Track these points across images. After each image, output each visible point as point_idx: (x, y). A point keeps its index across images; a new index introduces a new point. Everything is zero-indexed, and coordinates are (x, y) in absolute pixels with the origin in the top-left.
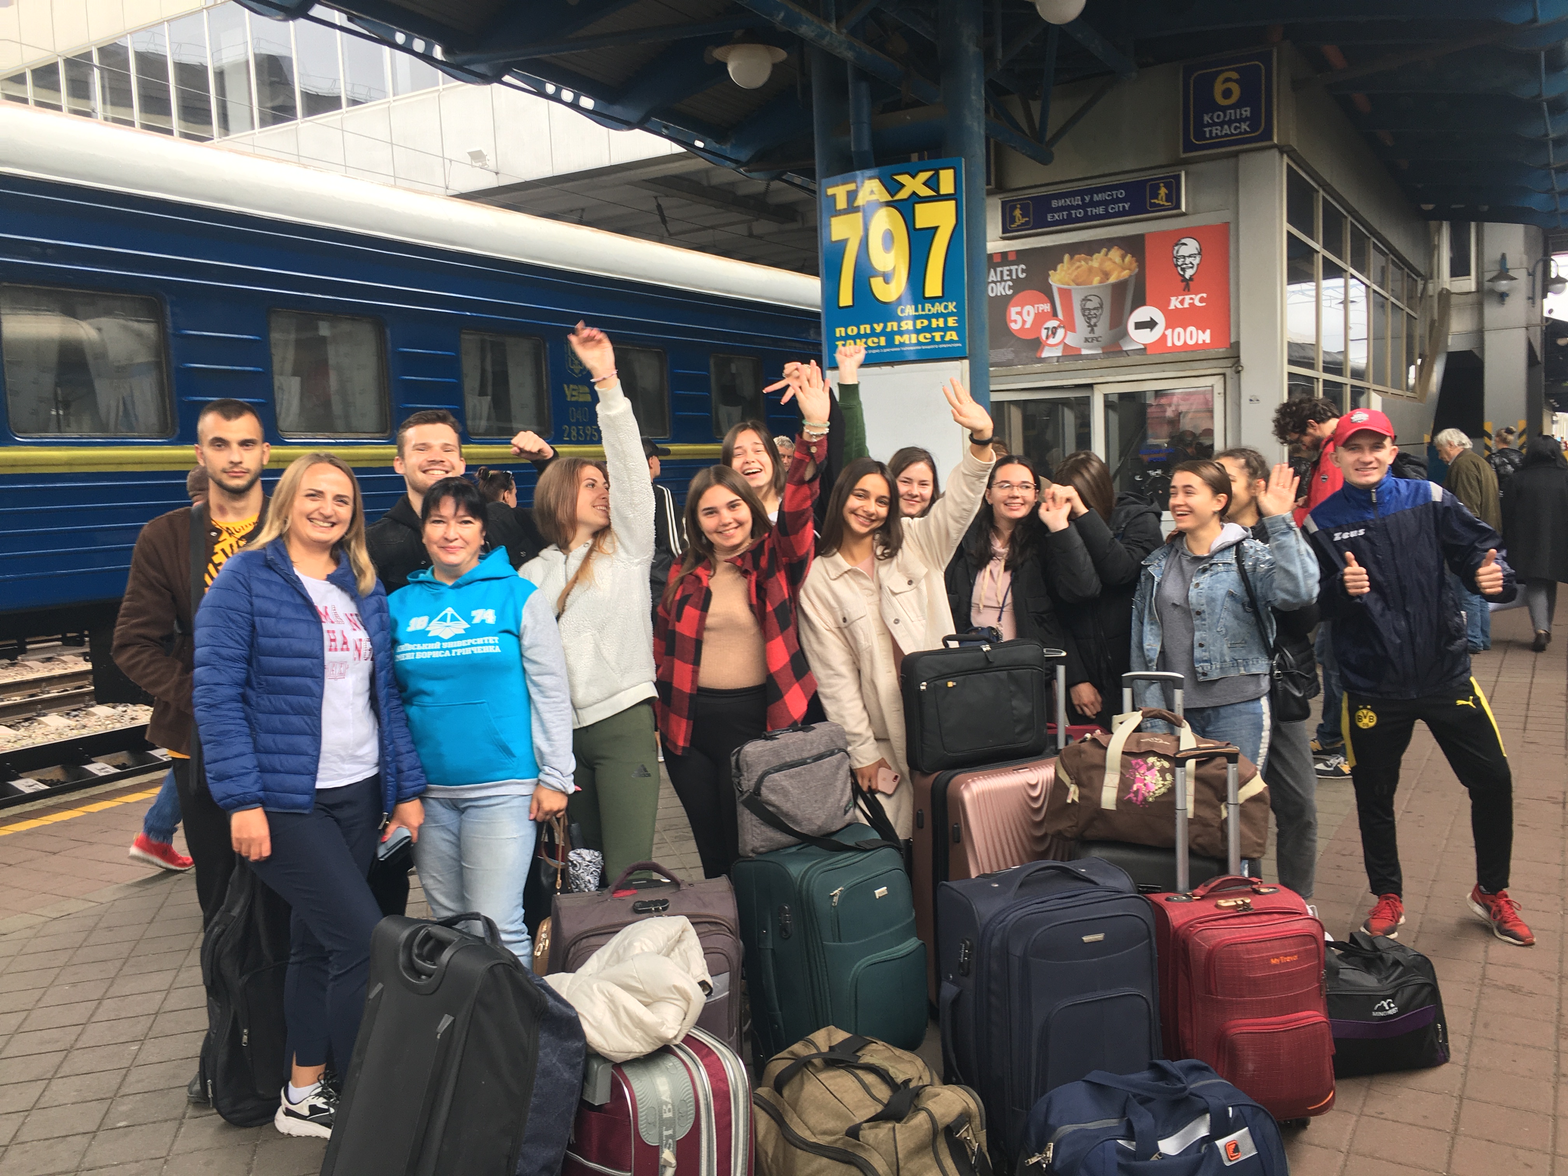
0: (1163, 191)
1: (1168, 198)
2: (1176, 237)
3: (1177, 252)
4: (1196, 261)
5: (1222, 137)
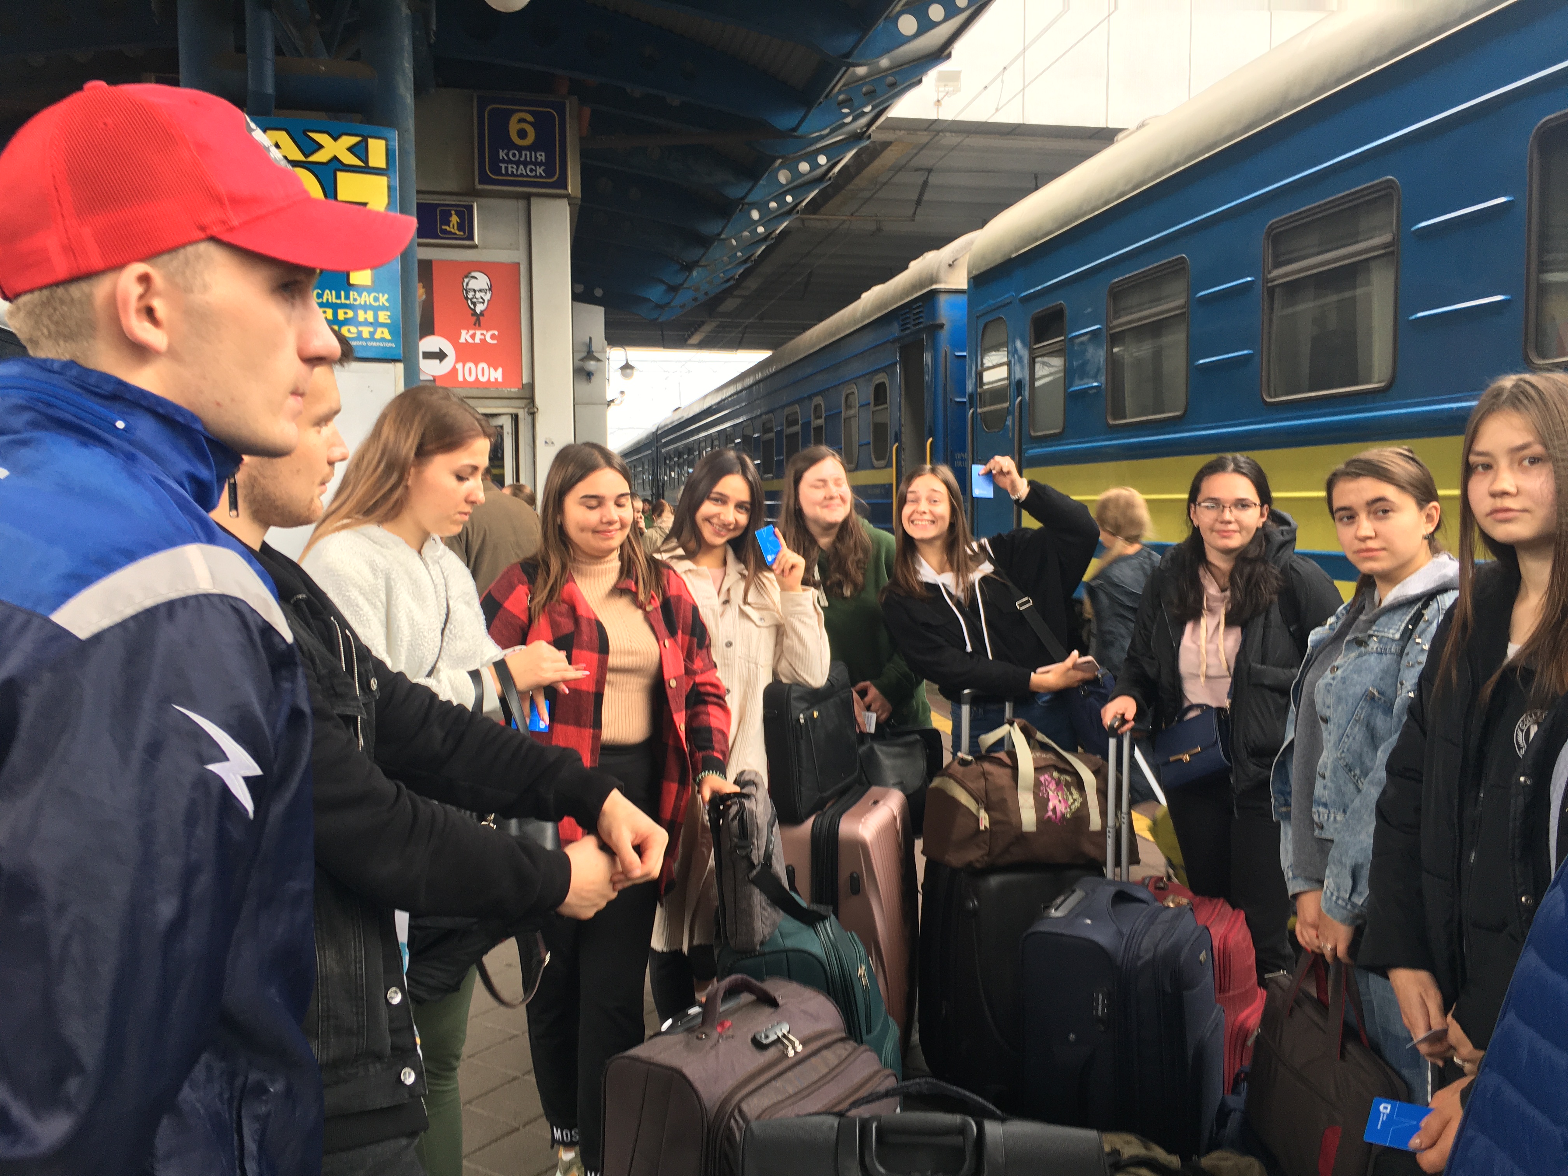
0: (455, 219)
1: (461, 227)
2: (467, 270)
3: (467, 284)
4: (487, 297)
5: (517, 176)
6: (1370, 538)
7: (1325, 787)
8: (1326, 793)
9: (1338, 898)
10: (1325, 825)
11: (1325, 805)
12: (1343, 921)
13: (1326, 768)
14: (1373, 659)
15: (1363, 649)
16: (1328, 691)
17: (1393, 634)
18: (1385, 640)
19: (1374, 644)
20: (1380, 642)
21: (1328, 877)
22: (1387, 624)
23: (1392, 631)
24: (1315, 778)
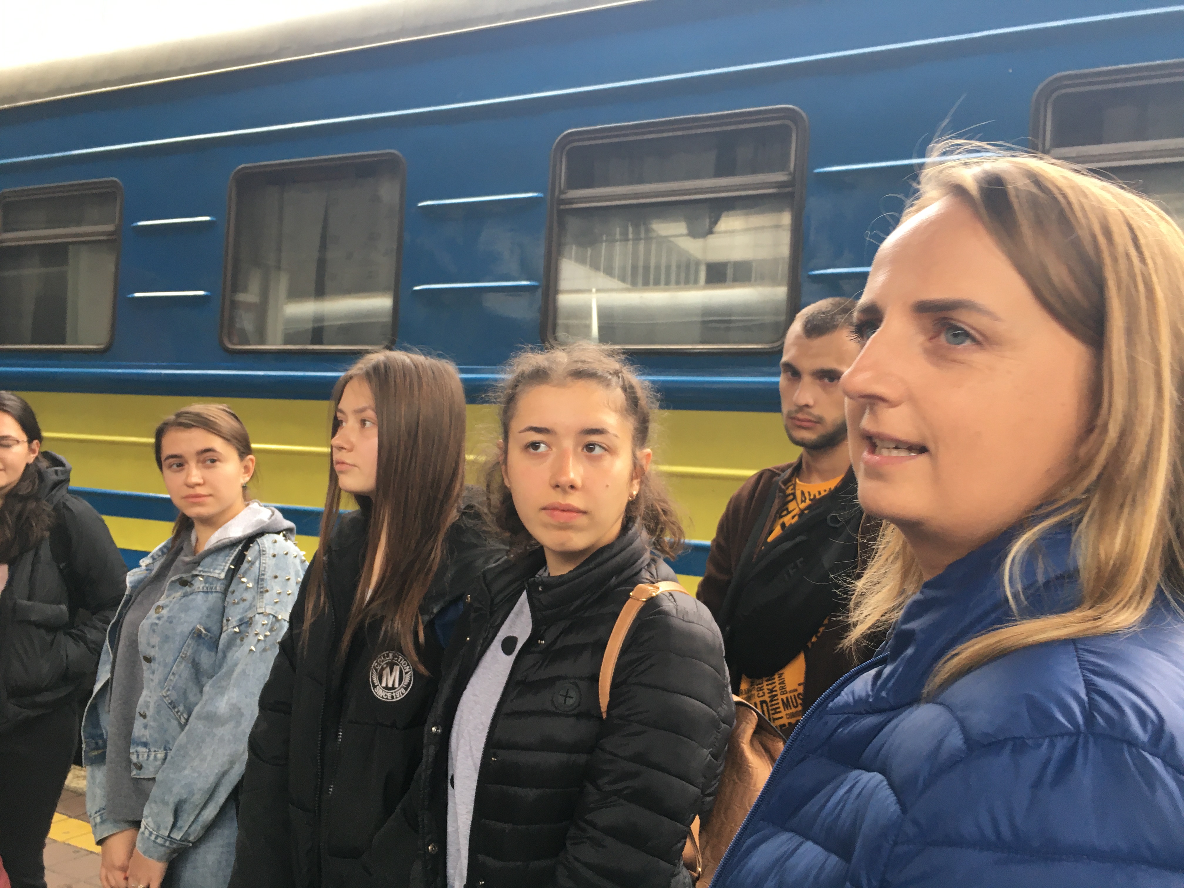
6: (199, 485)
7: (145, 727)
8: (147, 733)
9: (157, 837)
10: (144, 765)
11: (145, 745)
12: (159, 859)
13: (148, 707)
14: (199, 598)
15: (187, 589)
16: (154, 631)
17: (219, 574)
18: (211, 580)
19: (199, 584)
20: (206, 582)
21: (147, 817)
22: (211, 565)
23: (217, 571)
24: (133, 718)
